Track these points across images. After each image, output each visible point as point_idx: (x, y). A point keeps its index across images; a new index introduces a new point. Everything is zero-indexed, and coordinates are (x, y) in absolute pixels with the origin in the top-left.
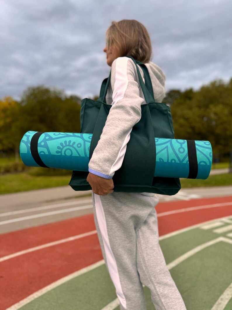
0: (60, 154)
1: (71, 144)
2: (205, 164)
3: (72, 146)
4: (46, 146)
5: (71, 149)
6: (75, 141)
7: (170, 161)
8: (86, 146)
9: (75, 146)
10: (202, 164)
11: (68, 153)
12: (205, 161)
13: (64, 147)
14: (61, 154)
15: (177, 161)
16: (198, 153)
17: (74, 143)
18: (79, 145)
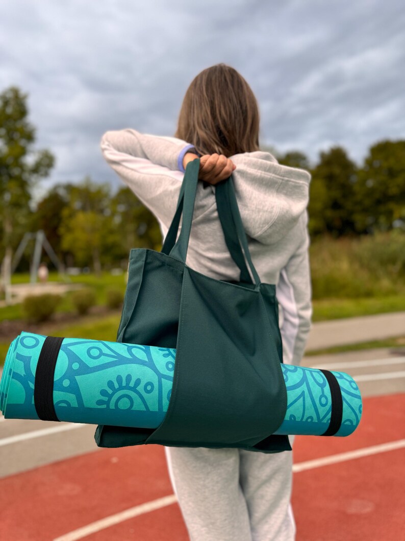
0: (104, 406)
1: (132, 384)
2: (350, 424)
3: (134, 389)
4: (74, 389)
5: (130, 394)
6: (140, 377)
7: (304, 420)
8: (163, 389)
9: (140, 388)
10: (348, 423)
11: (124, 404)
12: (351, 419)
13: (115, 391)
14: (108, 406)
15: (315, 420)
16: (345, 405)
17: (138, 382)
18: (149, 388)
